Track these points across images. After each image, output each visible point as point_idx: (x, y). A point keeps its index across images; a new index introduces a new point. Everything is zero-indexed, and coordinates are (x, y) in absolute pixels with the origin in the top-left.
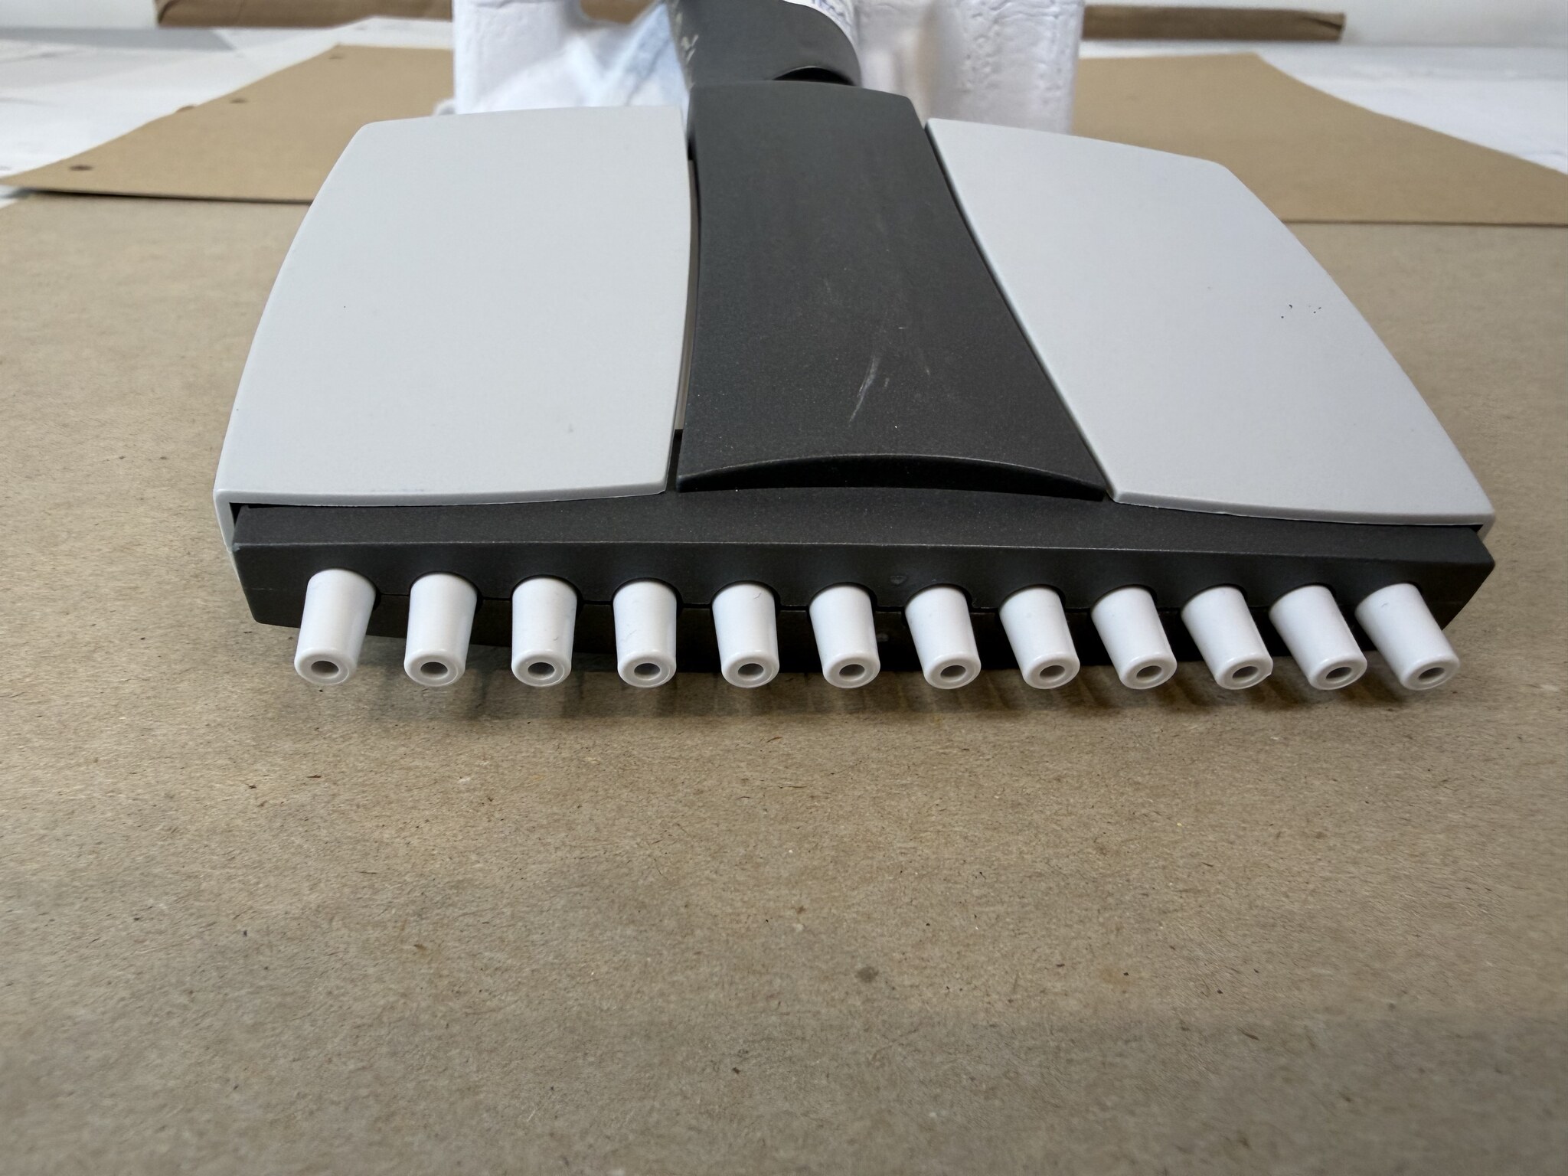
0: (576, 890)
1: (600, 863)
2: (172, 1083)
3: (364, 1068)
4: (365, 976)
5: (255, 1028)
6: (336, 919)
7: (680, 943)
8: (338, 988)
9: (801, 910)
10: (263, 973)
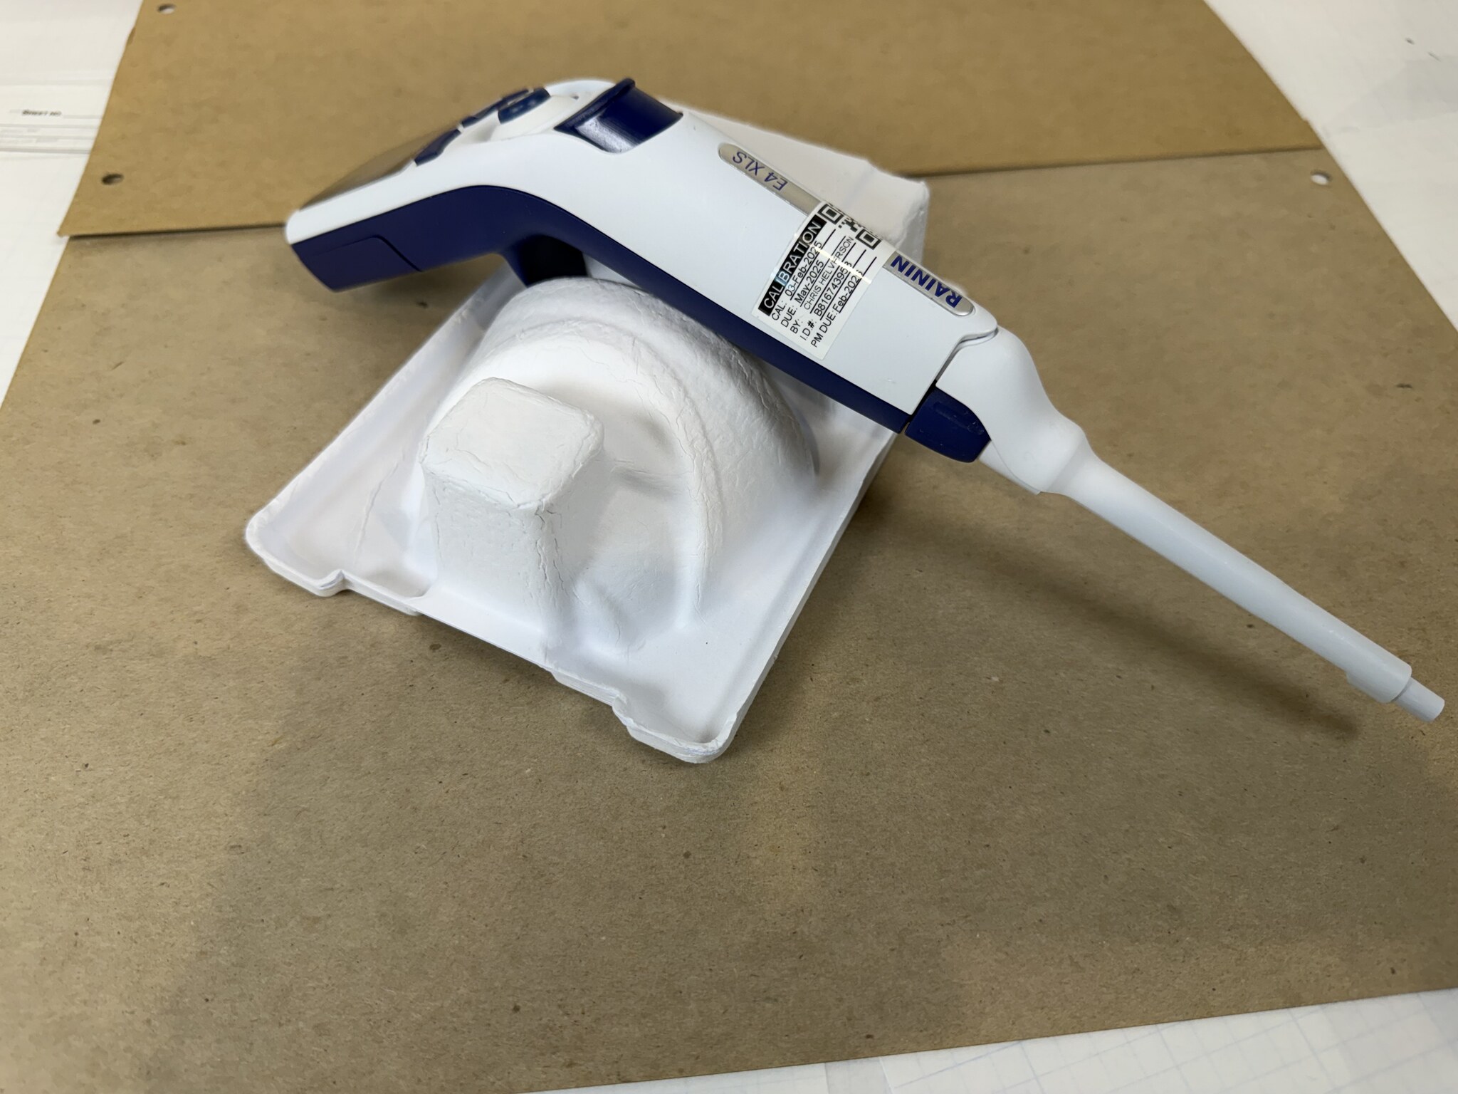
0: (579, 825)
1: (587, 811)
2: (452, 919)
3: (515, 908)
4: (507, 871)
5: (474, 896)
6: (491, 847)
7: (620, 847)
8: (499, 877)
9: (664, 827)
10: (470, 872)
